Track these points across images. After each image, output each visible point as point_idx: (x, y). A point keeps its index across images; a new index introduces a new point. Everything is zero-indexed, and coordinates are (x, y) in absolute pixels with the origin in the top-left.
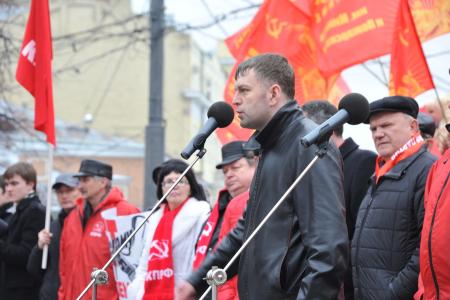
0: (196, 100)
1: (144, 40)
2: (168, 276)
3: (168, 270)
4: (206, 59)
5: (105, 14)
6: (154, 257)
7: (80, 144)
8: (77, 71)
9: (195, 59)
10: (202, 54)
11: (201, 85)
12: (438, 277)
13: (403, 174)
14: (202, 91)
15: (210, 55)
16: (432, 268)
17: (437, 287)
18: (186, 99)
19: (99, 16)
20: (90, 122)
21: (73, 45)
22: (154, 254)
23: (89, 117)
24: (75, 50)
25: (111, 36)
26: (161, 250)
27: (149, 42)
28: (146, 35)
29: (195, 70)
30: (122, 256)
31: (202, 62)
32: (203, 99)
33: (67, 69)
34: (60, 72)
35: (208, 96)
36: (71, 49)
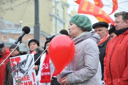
0: (54, 16)
2: (49, 74)
3: (49, 73)
6: (44, 68)
8: (12, 9)
9: (54, 4)
10: (56, 2)
12: (112, 76)
13: (103, 45)
14: (56, 13)
15: (58, 2)
16: (110, 73)
17: (112, 78)
18: (51, 16)
20: (21, 23)
22: (44, 67)
26: (46, 66)
29: (54, 7)
30: (21, 68)
31: (56, 4)
32: (56, 16)
33: (9, 9)
34: (7, 9)
35: (58, 15)
36: (10, 2)
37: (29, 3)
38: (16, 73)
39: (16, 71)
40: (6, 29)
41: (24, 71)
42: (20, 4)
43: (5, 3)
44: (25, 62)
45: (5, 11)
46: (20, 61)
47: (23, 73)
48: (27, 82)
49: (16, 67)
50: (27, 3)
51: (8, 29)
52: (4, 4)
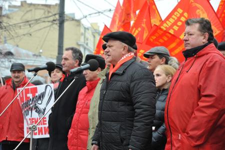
0: (83, 45)
1: (56, 24)
4: (87, 30)
5: (49, 12)
7: (35, 61)
8: (31, 35)
9: (82, 30)
10: (85, 28)
11: (85, 40)
13: (124, 72)
14: (84, 42)
15: (88, 29)
19: (46, 13)
20: (41, 53)
21: (30, 25)
23: (41, 51)
24: (30, 27)
25: (44, 22)
27: (58, 25)
28: (57, 22)
29: (82, 34)
30: (37, 105)
31: (85, 31)
32: (85, 45)
33: (27, 34)
34: (24, 35)
35: (87, 44)
36: (29, 26)
37: (52, 29)
38: (30, 112)
39: (29, 109)
40: (22, 60)
41: (40, 110)
42: (41, 29)
43: (22, 27)
44: (42, 96)
45: (22, 37)
46: (37, 94)
47: (38, 112)
48: (42, 128)
49: (31, 103)
50: (49, 28)
51: (24, 60)
52: (20, 29)
